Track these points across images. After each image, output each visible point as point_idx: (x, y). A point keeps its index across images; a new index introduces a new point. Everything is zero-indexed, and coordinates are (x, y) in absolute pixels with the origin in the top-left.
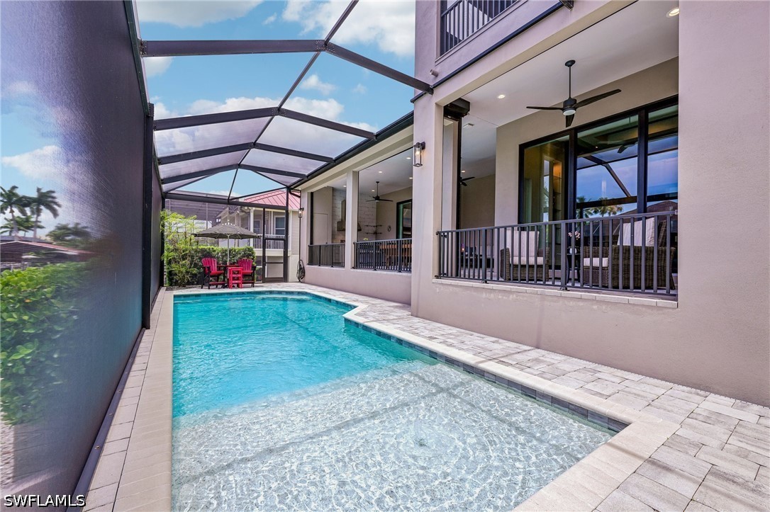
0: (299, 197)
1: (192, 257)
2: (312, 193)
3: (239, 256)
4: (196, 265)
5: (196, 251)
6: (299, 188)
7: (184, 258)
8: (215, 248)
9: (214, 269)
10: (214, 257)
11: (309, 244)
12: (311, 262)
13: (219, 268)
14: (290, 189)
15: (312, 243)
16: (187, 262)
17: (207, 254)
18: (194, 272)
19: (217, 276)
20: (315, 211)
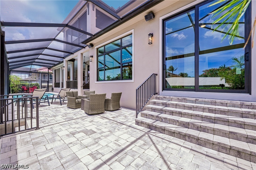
0: (52, 70)
1: (19, 86)
2: (55, 70)
3: (34, 85)
4: (20, 88)
5: (20, 84)
6: (52, 68)
7: (16, 86)
8: (26, 84)
9: (25, 89)
10: (25, 86)
11: (54, 82)
12: (55, 87)
13: (27, 88)
14: (49, 69)
15: (55, 82)
16: (18, 87)
17: (24, 85)
18: (20, 90)
19: (26, 90)
20: (56, 74)
